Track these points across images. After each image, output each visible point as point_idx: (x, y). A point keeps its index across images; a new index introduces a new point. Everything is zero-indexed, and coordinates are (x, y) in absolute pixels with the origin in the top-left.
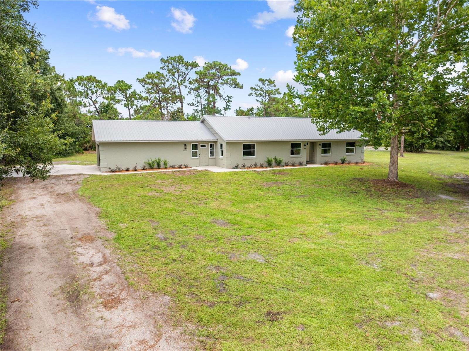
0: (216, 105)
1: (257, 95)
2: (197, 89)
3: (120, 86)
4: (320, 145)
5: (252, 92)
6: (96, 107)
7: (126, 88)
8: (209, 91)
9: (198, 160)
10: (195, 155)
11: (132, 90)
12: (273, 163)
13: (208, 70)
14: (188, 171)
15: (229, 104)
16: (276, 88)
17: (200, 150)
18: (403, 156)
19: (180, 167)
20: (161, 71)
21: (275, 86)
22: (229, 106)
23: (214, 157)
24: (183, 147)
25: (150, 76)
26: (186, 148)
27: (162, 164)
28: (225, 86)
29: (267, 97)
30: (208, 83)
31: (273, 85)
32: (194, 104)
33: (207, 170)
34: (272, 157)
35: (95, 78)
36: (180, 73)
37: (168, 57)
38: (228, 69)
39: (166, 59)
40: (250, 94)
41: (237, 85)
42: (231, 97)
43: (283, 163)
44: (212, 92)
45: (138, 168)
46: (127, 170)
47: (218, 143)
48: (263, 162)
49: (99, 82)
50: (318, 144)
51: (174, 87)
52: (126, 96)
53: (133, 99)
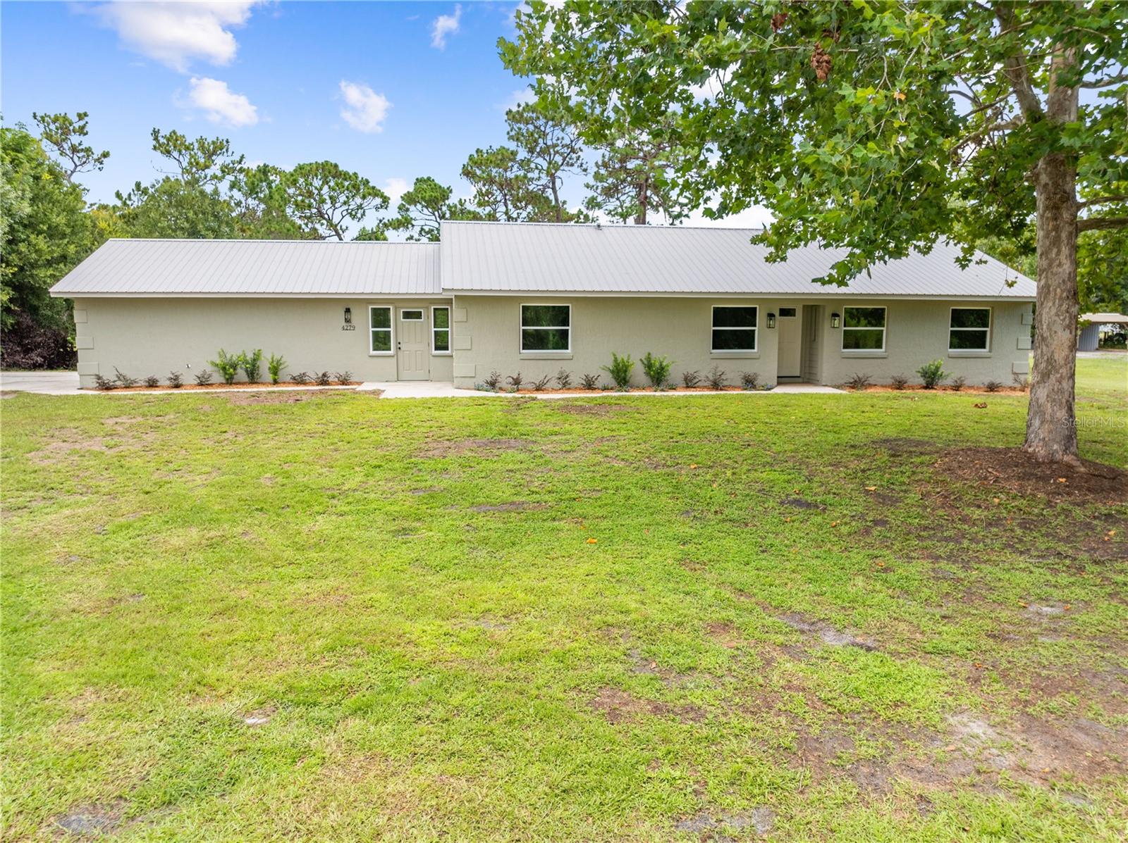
4: (837, 315)
9: (393, 360)
11: (454, 200)
12: (637, 373)
19: (323, 382)
23: (449, 352)
24: (341, 316)
26: (349, 321)
27: (264, 369)
34: (634, 354)
46: (152, 384)
48: (594, 370)
50: (828, 312)
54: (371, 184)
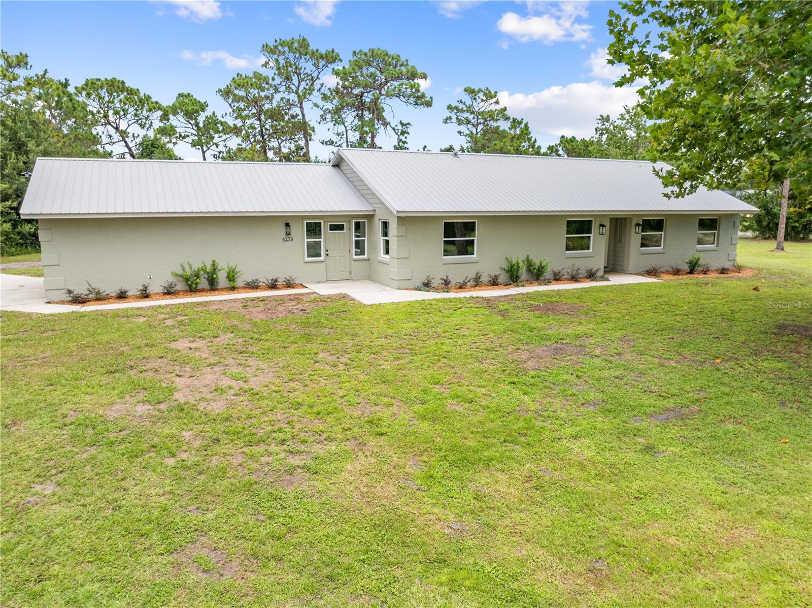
0: (376, 141)
1: (460, 122)
2: (338, 111)
3: (182, 104)
4: (638, 225)
5: (450, 115)
6: (127, 146)
7: (195, 108)
8: (362, 115)
9: (323, 265)
10: (314, 251)
11: (208, 112)
12: (523, 274)
13: (360, 67)
14: (292, 298)
15: (404, 139)
16: (498, 107)
17: (326, 238)
18: (782, 249)
19: (273, 286)
20: (265, 72)
21: (497, 102)
22: (404, 142)
23: (366, 256)
24: (282, 230)
25: (240, 82)
26: (288, 234)
27: (222, 277)
28: (395, 100)
29: (480, 127)
30: (361, 97)
31: (494, 100)
32: (333, 142)
33: (344, 296)
34: (519, 257)
35: (123, 83)
36: (302, 76)
37: (276, 41)
38: (402, 65)
39: (271, 44)
40: (447, 120)
41: (421, 100)
42: (409, 124)
43: (548, 274)
44: (368, 116)
45: (152, 289)
46: (122, 296)
47: (376, 219)
48: (495, 271)
49: (131, 92)
50: (634, 222)
51: (290, 105)
52: (197, 125)
53: (211, 132)
54: (153, 100)
